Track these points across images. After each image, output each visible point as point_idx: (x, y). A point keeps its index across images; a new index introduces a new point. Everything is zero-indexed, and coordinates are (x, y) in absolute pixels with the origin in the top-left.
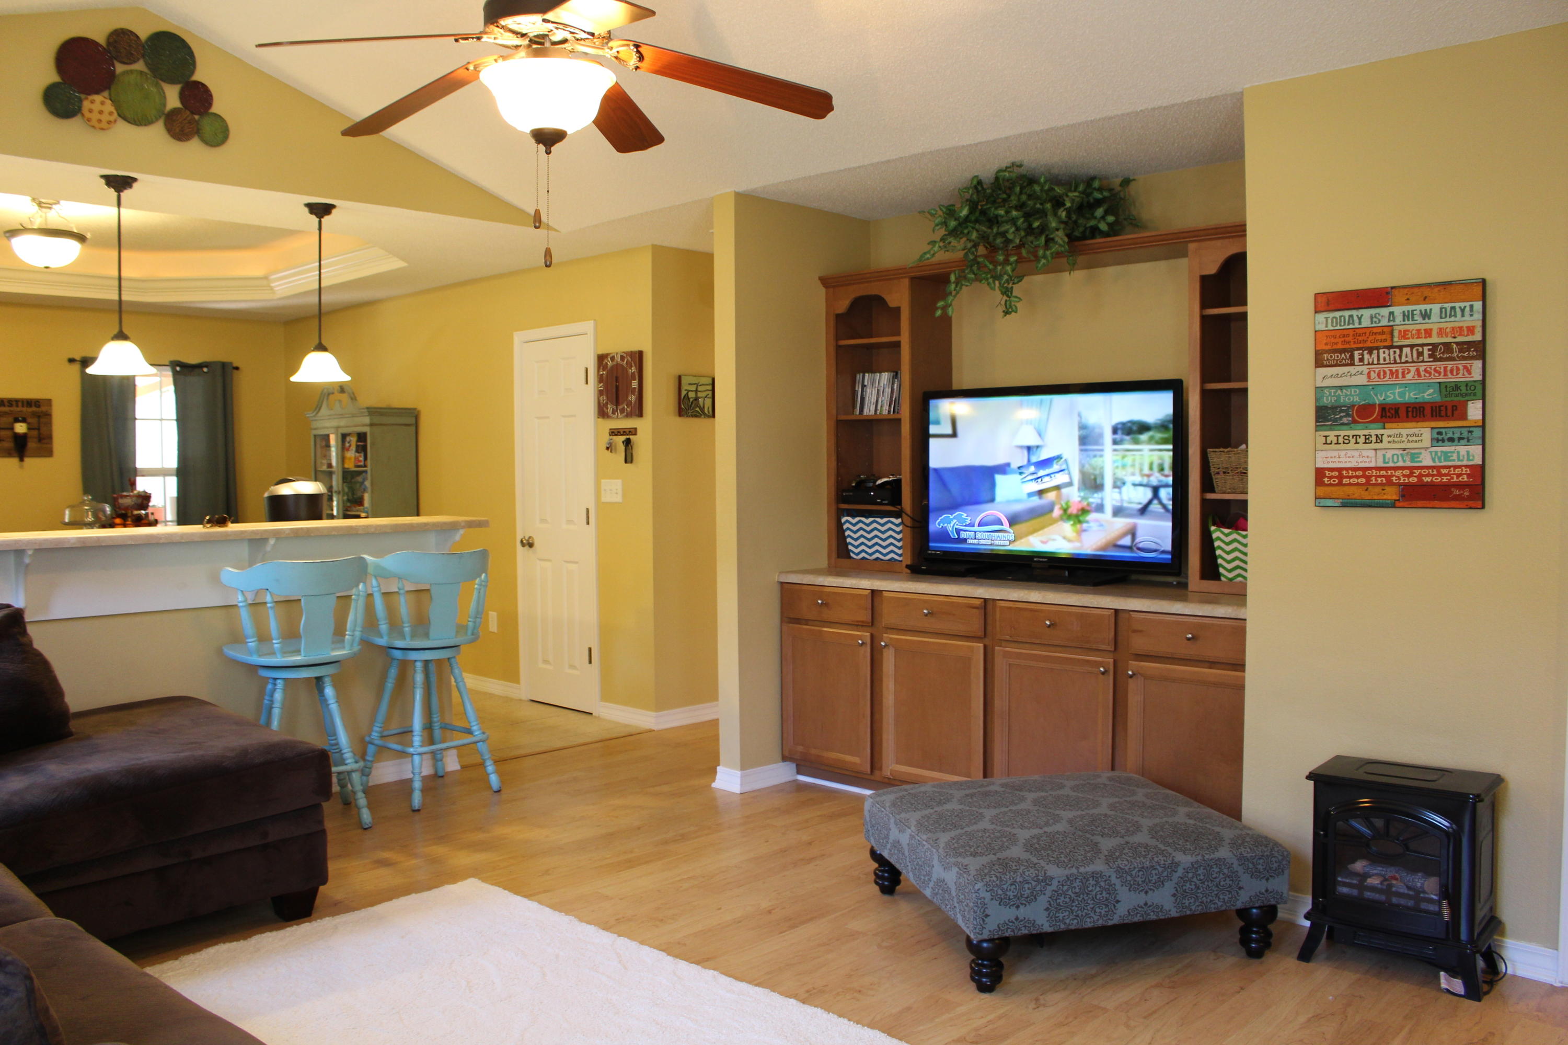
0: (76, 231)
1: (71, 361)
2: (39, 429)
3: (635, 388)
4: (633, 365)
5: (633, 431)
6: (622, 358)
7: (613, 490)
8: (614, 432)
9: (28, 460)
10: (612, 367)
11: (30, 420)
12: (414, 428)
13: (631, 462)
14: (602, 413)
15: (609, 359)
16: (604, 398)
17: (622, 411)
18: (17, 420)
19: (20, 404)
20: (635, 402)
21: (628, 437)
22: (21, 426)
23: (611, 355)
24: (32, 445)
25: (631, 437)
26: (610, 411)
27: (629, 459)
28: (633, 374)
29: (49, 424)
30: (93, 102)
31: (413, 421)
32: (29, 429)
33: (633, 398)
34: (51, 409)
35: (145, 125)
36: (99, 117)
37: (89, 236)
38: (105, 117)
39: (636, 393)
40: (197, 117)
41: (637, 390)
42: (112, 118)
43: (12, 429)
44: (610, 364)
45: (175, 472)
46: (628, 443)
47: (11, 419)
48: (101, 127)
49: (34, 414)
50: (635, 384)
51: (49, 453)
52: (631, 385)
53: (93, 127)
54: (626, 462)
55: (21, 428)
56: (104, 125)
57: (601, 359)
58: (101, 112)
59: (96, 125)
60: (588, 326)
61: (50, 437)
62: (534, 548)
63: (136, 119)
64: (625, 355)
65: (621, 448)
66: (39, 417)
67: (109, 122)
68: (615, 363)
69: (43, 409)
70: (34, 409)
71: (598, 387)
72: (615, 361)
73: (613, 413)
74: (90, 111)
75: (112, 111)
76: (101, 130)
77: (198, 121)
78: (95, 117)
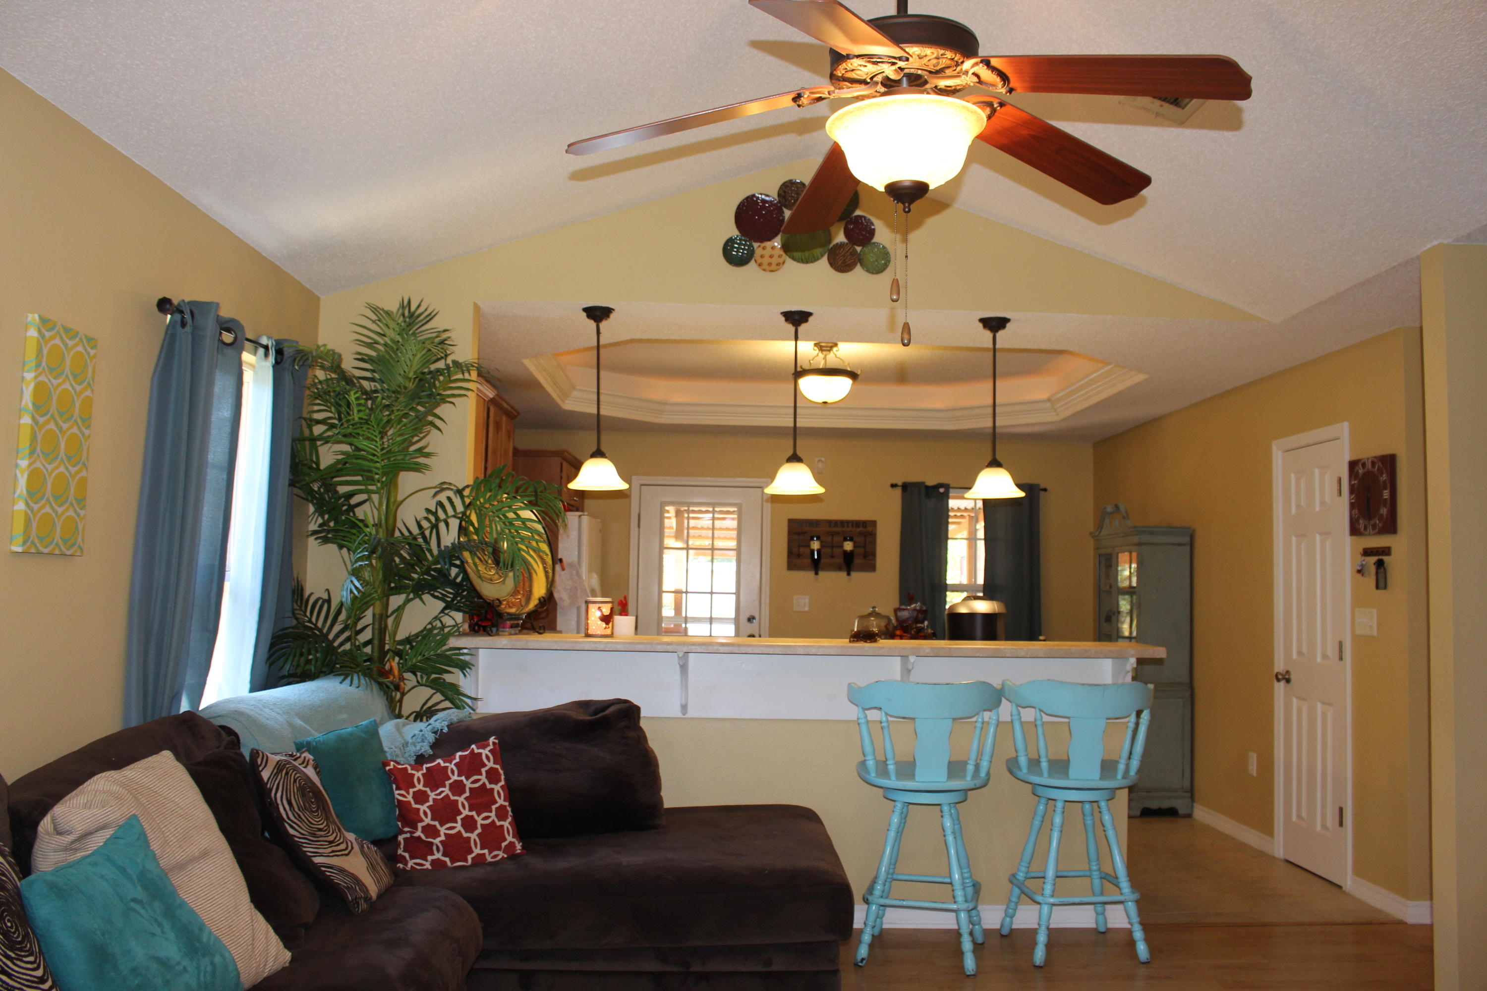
0: (849, 369)
1: (893, 486)
2: (865, 547)
3: (1386, 499)
4: (1384, 471)
5: (1386, 551)
6: (1373, 463)
7: (1369, 621)
8: (1367, 552)
9: (854, 574)
10: (1365, 474)
11: (855, 539)
12: (1188, 548)
13: (1385, 588)
14: (1354, 531)
15: (1360, 466)
16: (1355, 511)
17: (1374, 526)
18: (845, 539)
19: (850, 525)
20: (1387, 515)
21: (1380, 557)
22: (848, 544)
23: (1362, 461)
24: (858, 561)
25: (1385, 558)
26: (1361, 526)
27: (1382, 584)
28: (1384, 482)
29: (874, 543)
30: (764, 248)
31: (1187, 540)
32: (855, 547)
33: (1384, 511)
34: (876, 529)
35: (812, 262)
36: (770, 260)
37: (859, 372)
38: (775, 261)
39: (1388, 505)
40: (859, 249)
41: (1388, 502)
42: (781, 260)
43: (842, 546)
44: (1361, 471)
45: (982, 589)
46: (1380, 564)
47: (842, 538)
48: (772, 268)
49: (861, 534)
50: (1386, 494)
51: (872, 568)
52: (1383, 496)
53: (764, 270)
54: (1377, 587)
55: (848, 546)
56: (773, 267)
57: (1353, 465)
58: (771, 257)
59: (767, 268)
60: (1344, 429)
61: (874, 554)
62: (1290, 684)
63: (803, 258)
64: (1376, 460)
65: (1373, 569)
66: (865, 536)
67: (778, 264)
68: (1366, 470)
69: (870, 529)
70: (861, 529)
71: (1350, 500)
72: (1367, 468)
73: (1365, 529)
74: (762, 257)
75: (782, 253)
76: (772, 271)
77: (861, 251)
78: (766, 260)
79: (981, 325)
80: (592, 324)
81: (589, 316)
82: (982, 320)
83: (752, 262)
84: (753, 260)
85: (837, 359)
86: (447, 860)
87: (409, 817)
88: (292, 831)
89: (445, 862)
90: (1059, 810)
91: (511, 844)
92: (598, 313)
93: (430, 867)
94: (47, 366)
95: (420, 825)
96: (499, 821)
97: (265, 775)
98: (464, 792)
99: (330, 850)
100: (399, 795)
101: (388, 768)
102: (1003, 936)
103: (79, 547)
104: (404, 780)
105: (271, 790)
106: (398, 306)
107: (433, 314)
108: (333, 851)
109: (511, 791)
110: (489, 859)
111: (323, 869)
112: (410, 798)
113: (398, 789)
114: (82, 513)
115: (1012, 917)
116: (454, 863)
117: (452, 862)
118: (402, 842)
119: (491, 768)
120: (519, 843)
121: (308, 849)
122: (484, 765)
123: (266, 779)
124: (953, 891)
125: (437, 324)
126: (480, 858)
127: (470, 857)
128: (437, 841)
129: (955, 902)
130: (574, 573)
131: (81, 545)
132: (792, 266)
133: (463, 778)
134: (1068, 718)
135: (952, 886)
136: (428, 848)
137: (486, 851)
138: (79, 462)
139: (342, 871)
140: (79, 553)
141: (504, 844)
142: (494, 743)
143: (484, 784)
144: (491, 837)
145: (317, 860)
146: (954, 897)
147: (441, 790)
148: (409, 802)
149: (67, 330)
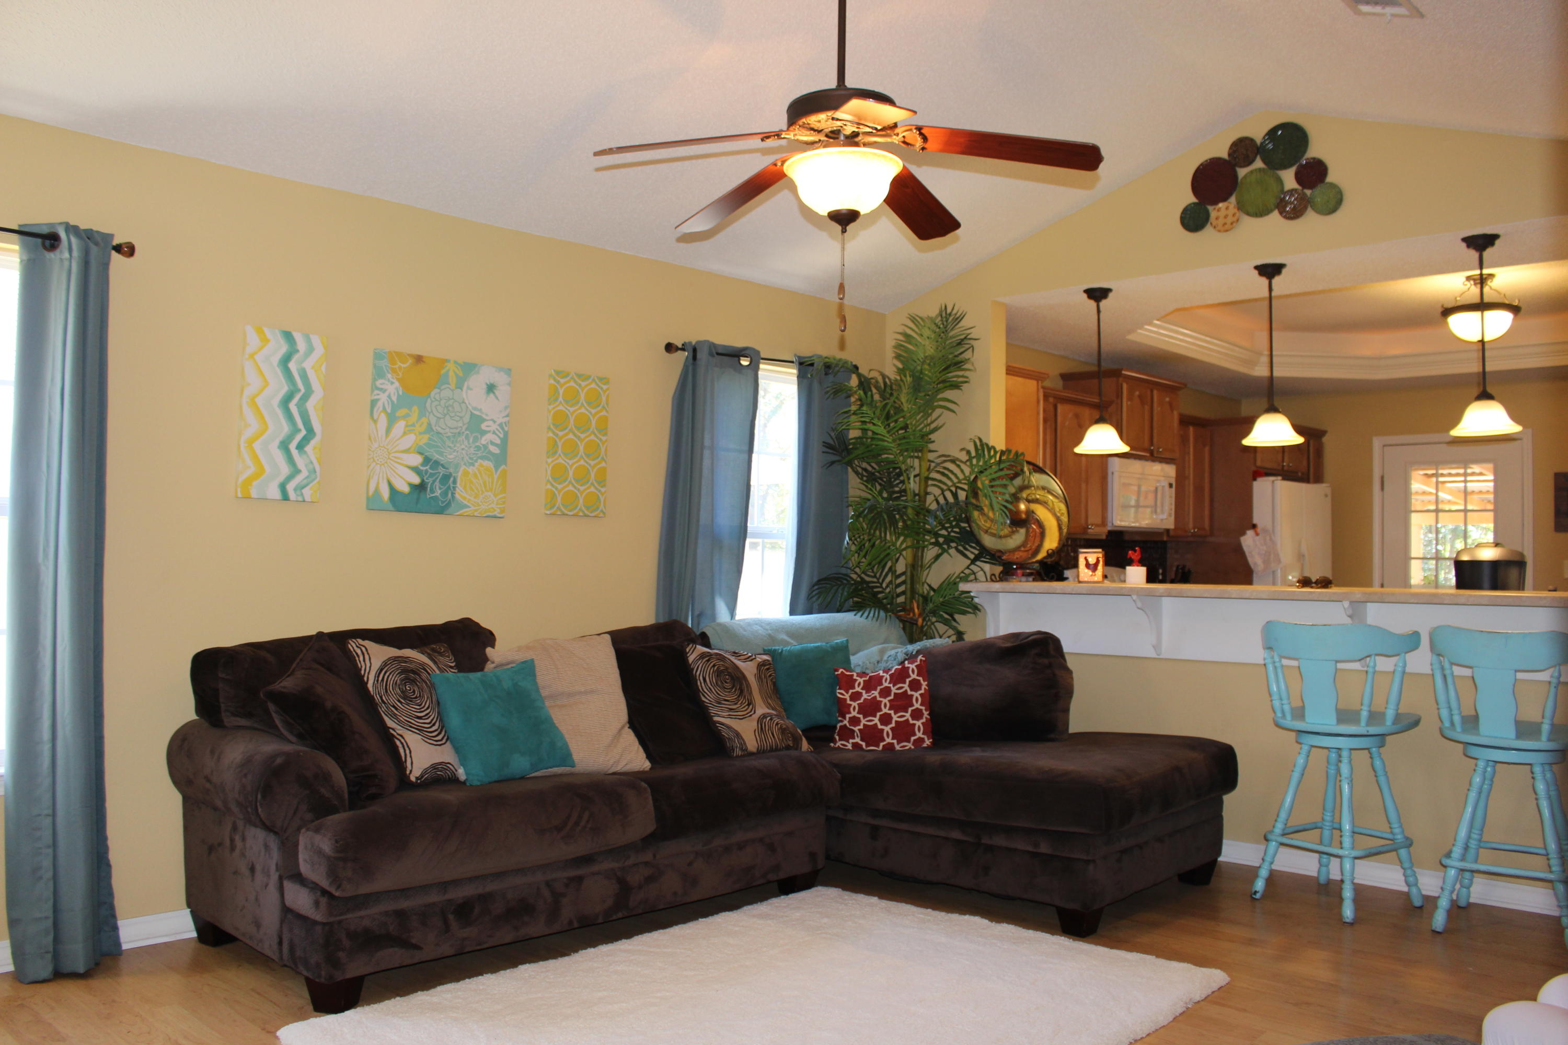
30: (1219, 210)
35: (1264, 216)
36: (1225, 221)
38: (1229, 220)
42: (1236, 219)
53: (1219, 231)
56: (1228, 227)
58: (1226, 217)
59: (1222, 228)
63: (1258, 212)
67: (1232, 223)
74: (1217, 218)
75: (1236, 210)
76: (1227, 231)
77: (1311, 194)
78: (1221, 221)
79: (1464, 245)
80: (1092, 304)
81: (1090, 297)
82: (1465, 240)
83: (1208, 225)
84: (1209, 223)
85: (1492, 291)
86: (863, 744)
87: (843, 708)
88: (703, 699)
89: (861, 745)
90: (1480, 770)
91: (921, 740)
92: (1098, 294)
93: (851, 748)
94: (563, 400)
95: (848, 716)
96: (913, 720)
97: (691, 658)
98: (890, 695)
99: (728, 713)
100: (839, 693)
101: (836, 673)
102: (1459, 907)
103: (602, 511)
104: (849, 683)
105: (693, 669)
106: (937, 312)
107: (962, 316)
108: (729, 715)
109: (931, 700)
110: (898, 747)
111: (718, 725)
112: (847, 696)
113: (840, 689)
114: (603, 490)
115: (1468, 888)
116: (869, 747)
117: (867, 746)
118: (838, 728)
119: (914, 679)
120: (928, 739)
121: (713, 711)
122: (909, 676)
123: (690, 662)
124: (1341, 836)
125: (964, 323)
126: (891, 746)
127: (882, 744)
128: (856, 729)
129: (1342, 848)
130: (1268, 538)
131: (604, 510)
132: (1249, 223)
133: (891, 685)
134: (1471, 667)
135: (1341, 831)
136: (851, 734)
137: (895, 741)
138: (599, 456)
139: (729, 727)
140: (601, 515)
141: (913, 738)
142: (921, 660)
143: (906, 691)
144: (903, 731)
145: (716, 719)
146: (1341, 843)
147: (873, 692)
148: (845, 700)
149: (579, 376)
